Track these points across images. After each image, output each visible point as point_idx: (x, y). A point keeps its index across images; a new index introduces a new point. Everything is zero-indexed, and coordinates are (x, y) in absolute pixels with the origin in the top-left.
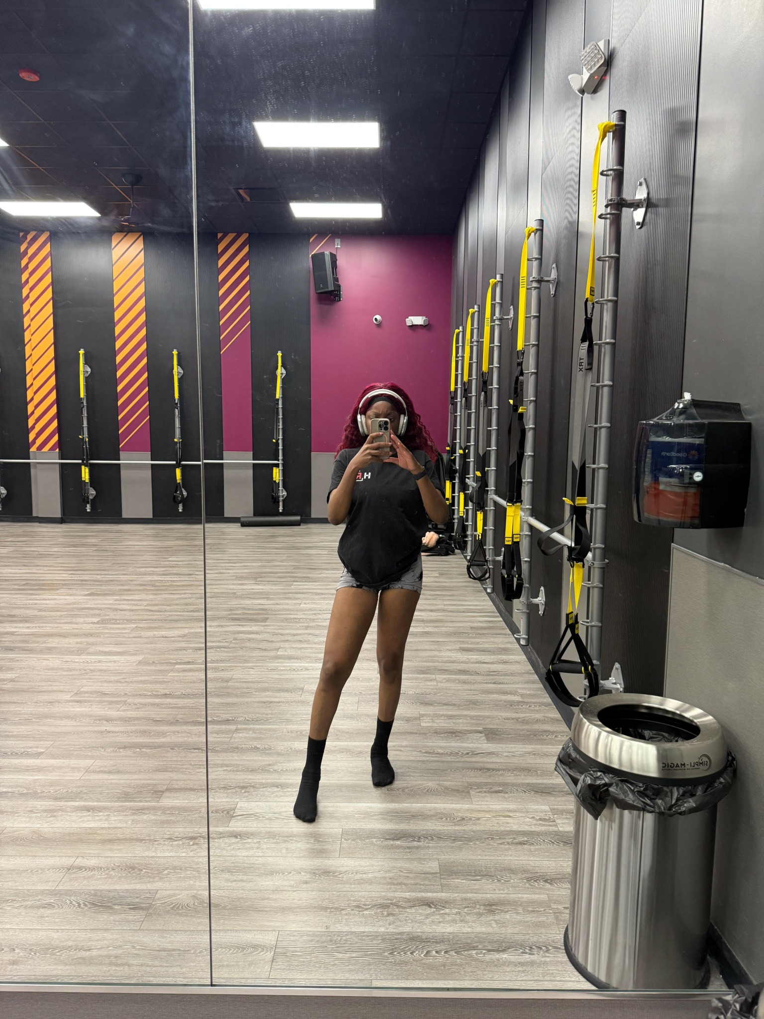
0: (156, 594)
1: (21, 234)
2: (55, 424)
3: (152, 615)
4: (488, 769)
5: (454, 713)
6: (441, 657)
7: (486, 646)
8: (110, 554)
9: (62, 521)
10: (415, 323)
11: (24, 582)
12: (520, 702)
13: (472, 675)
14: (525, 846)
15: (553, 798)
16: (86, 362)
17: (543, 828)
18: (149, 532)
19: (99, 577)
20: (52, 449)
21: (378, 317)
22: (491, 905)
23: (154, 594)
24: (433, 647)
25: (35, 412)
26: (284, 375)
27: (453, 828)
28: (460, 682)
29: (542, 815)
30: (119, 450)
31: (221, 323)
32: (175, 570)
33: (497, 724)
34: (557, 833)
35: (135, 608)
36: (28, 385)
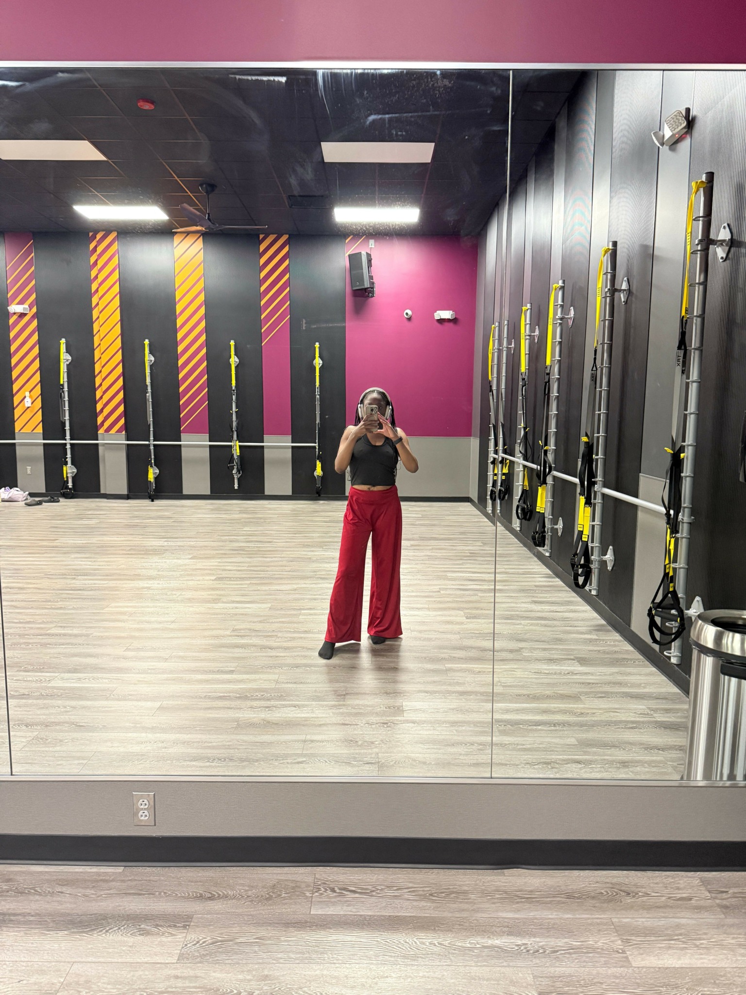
0: (251, 557)
1: (91, 234)
2: (121, 408)
3: (258, 574)
4: (589, 683)
5: (547, 647)
6: (519, 607)
7: (554, 599)
8: (189, 525)
9: (128, 497)
10: (443, 317)
11: (129, 548)
12: (597, 639)
13: (551, 620)
14: (636, 730)
15: (646, 701)
16: (151, 352)
17: (646, 719)
18: (211, 507)
19: (192, 543)
20: (119, 431)
21: (409, 312)
22: (624, 763)
23: (249, 557)
24: (509, 600)
25: (104, 397)
26: (321, 365)
27: (577, 719)
28: (542, 625)
29: (642, 711)
30: (180, 432)
31: (263, 317)
32: (254, 538)
33: (584, 654)
34: (656, 722)
35: (239, 568)
36: (97, 372)
